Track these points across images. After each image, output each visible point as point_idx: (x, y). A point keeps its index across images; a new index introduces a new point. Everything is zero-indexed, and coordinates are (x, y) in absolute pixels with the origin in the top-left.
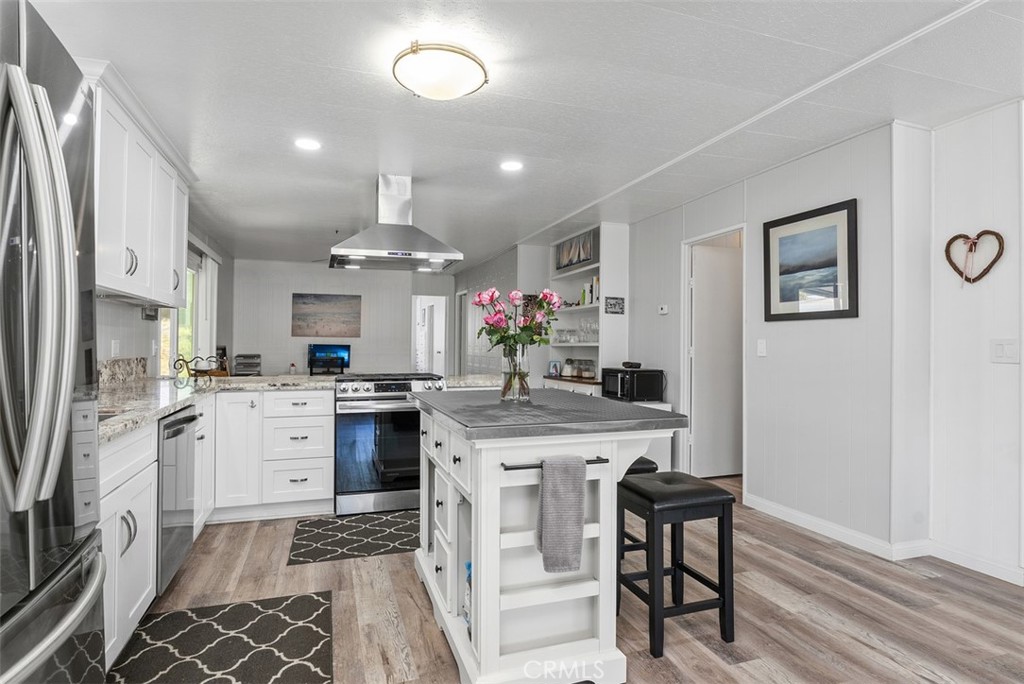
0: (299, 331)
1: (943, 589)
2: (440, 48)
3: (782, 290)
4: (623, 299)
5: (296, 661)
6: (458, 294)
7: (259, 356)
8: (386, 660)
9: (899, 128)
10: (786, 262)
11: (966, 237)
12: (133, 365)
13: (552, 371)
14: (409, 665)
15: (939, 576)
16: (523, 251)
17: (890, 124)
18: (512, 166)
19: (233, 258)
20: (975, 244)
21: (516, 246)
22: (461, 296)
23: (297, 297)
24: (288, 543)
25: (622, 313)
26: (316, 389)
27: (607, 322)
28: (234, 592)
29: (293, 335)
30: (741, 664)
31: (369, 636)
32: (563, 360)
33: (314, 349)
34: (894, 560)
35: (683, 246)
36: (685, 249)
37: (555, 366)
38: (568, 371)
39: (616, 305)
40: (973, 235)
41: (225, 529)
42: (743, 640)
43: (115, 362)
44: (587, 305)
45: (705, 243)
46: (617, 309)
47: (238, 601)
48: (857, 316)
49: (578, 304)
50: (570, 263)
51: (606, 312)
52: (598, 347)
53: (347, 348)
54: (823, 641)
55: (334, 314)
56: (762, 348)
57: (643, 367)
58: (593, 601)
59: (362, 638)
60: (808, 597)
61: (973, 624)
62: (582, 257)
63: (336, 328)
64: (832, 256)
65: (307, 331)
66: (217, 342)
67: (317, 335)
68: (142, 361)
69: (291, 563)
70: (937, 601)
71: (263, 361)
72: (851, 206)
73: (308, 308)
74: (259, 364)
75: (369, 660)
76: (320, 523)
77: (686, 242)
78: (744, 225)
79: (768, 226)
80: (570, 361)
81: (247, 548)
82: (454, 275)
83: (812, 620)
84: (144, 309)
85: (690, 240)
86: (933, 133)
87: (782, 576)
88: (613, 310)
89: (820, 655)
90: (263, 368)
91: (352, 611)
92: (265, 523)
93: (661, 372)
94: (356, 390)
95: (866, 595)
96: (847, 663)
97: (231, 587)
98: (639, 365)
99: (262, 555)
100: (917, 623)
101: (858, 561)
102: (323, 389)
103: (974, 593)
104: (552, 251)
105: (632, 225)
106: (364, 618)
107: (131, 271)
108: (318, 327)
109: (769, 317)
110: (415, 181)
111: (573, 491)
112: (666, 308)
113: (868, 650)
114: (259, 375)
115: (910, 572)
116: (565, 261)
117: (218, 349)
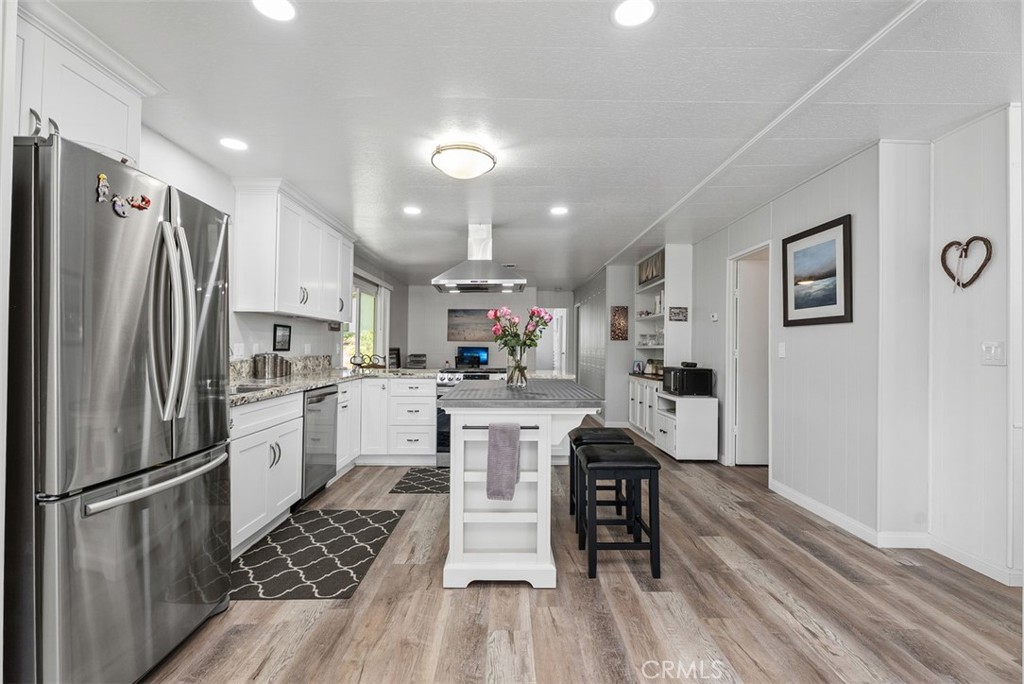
0: (452, 337)
1: (909, 575)
2: (458, 147)
3: (796, 299)
4: (686, 309)
5: (362, 544)
6: (576, 306)
7: (424, 356)
8: (413, 551)
9: (885, 147)
10: (798, 274)
11: (959, 244)
12: (321, 360)
13: (636, 369)
14: (424, 556)
15: (918, 565)
16: (611, 271)
17: (877, 144)
18: (559, 211)
19: (407, 285)
20: (966, 251)
21: (605, 268)
22: (578, 308)
23: (451, 312)
24: (397, 481)
25: (686, 320)
26: (424, 378)
27: (671, 329)
28: (351, 504)
29: (448, 340)
30: (652, 593)
31: (411, 538)
32: (645, 361)
33: (462, 350)
34: (879, 547)
35: (728, 262)
36: (730, 265)
37: (639, 365)
38: (649, 369)
39: (680, 314)
40: (964, 242)
41: (365, 469)
42: (667, 578)
43: (306, 358)
44: (657, 314)
45: (744, 258)
46: (681, 317)
47: (350, 509)
48: (851, 321)
49: (648, 313)
50: (647, 280)
51: (671, 320)
52: (663, 349)
53: (486, 350)
54: (739, 591)
55: (477, 324)
56: (782, 352)
57: (698, 366)
58: (533, 526)
59: (407, 538)
60: (758, 561)
61: (909, 605)
62: (655, 274)
63: (479, 334)
64: (831, 268)
65: (458, 337)
66: (390, 344)
67: (465, 340)
68: (329, 358)
69: (391, 492)
70: (887, 581)
71: (428, 359)
72: (846, 222)
73: (459, 320)
74: (425, 361)
75: (403, 550)
76: (424, 471)
77: (731, 257)
78: (770, 242)
79: (786, 242)
80: (650, 361)
81: (371, 481)
82: (573, 291)
83: (744, 577)
84: (330, 324)
85: (734, 256)
86: (932, 145)
87: (749, 543)
88: (677, 318)
89: (727, 599)
90: (428, 364)
91: (410, 523)
92: (391, 468)
93: (711, 370)
94: (450, 380)
95: (816, 567)
96: (745, 608)
97: (350, 502)
98: (695, 365)
99: (379, 485)
100: (847, 594)
101: (839, 543)
102: (429, 377)
103: (940, 582)
104: (636, 269)
105: (694, 245)
106: (415, 527)
107: (304, 300)
108: (466, 334)
109: (788, 323)
110: (494, 227)
111: (509, 446)
112: (716, 315)
113: (776, 603)
114: (425, 368)
115: (887, 558)
116: (644, 278)
117: (391, 350)
